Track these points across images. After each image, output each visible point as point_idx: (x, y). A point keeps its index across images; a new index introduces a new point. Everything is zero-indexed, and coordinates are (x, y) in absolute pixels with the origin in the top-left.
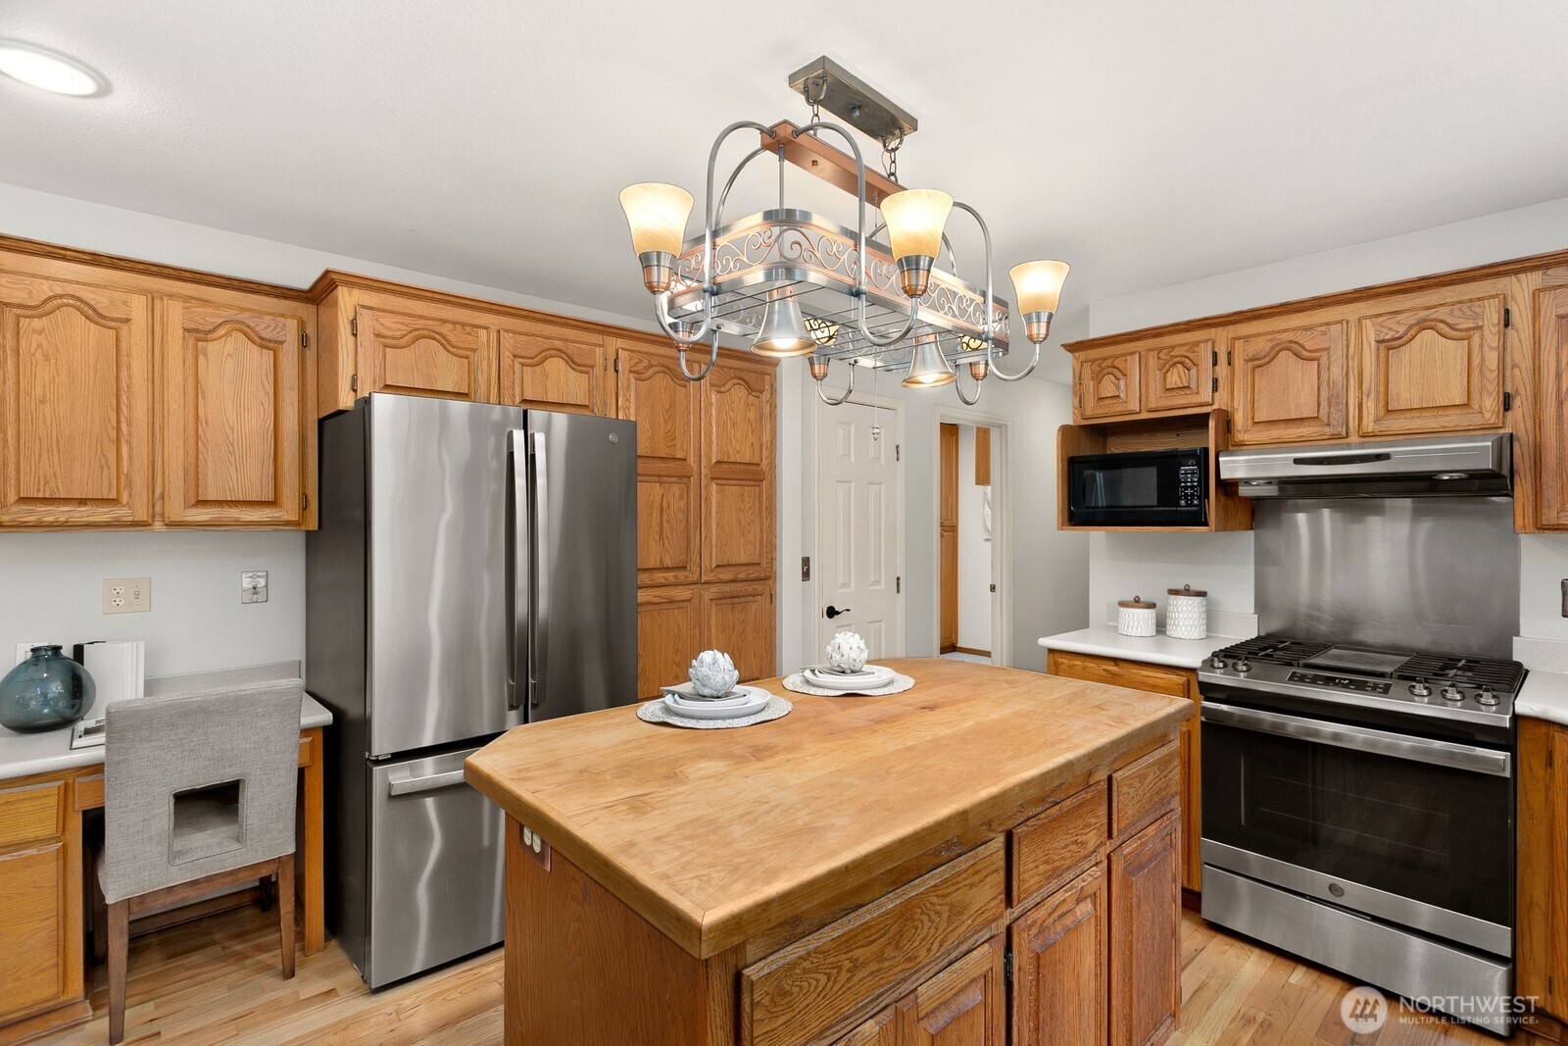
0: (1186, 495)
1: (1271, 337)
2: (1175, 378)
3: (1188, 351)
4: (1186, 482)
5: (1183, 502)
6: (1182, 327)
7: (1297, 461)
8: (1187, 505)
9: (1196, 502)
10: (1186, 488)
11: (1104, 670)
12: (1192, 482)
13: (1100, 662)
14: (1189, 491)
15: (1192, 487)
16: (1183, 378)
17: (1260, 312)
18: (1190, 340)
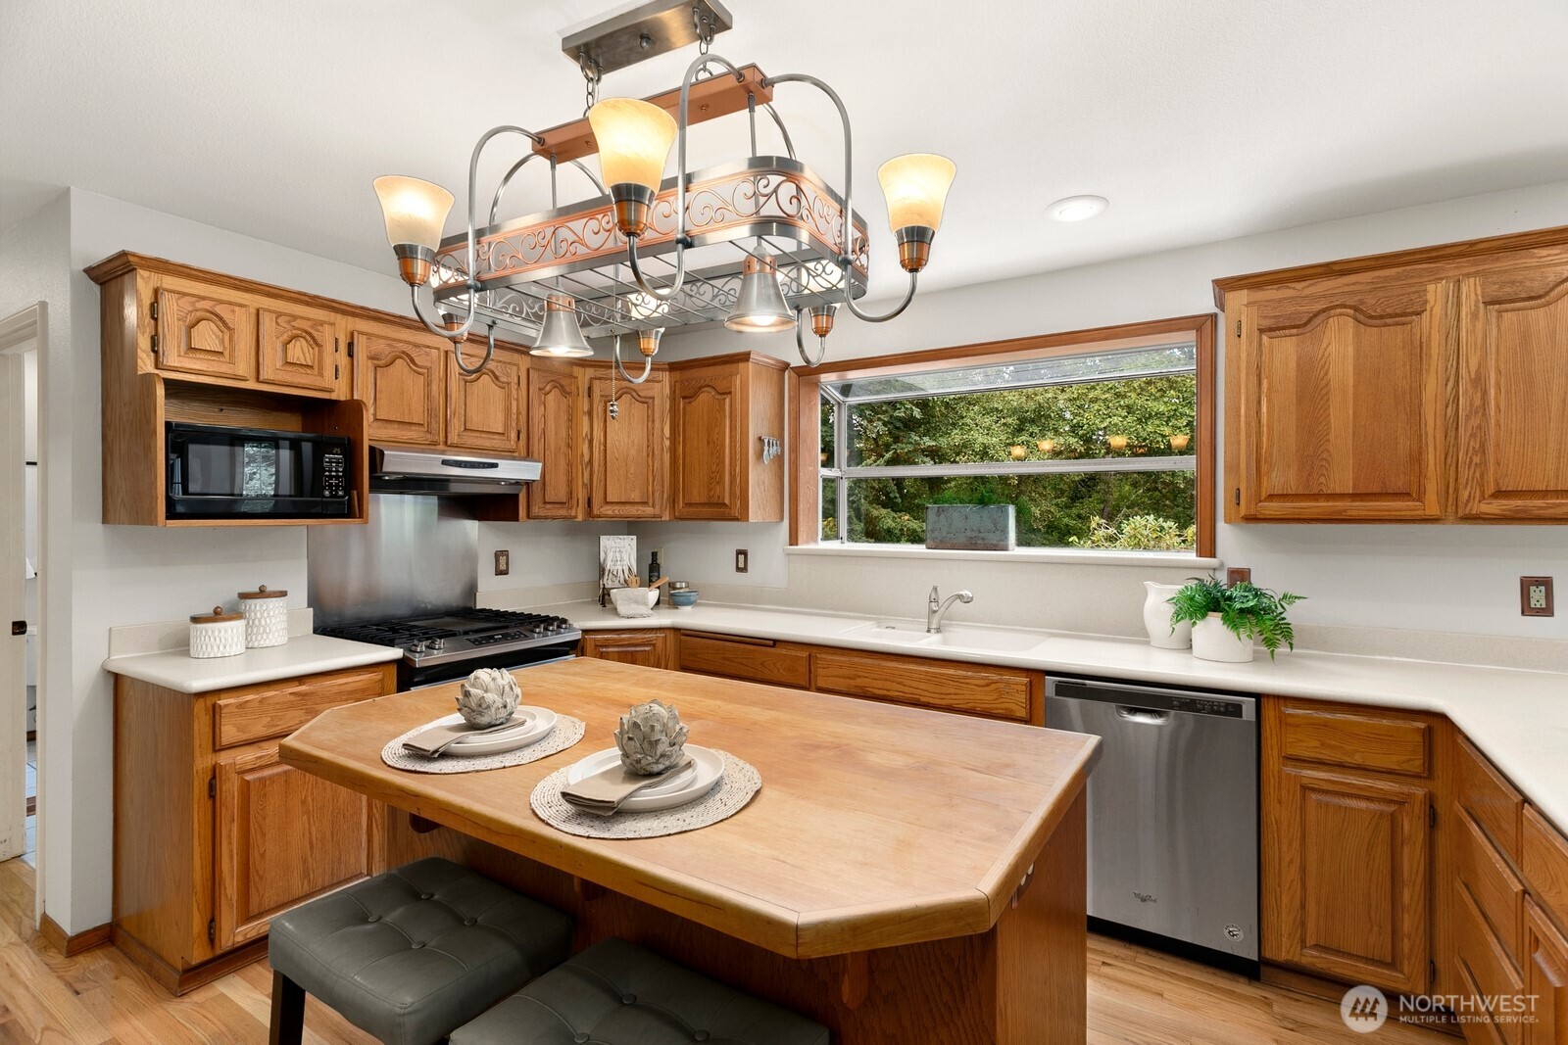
0: (331, 485)
1: (390, 342)
2: (299, 351)
3: (312, 327)
4: (331, 471)
5: (327, 493)
6: (307, 298)
7: (445, 463)
8: (332, 496)
9: (340, 493)
10: (331, 477)
11: (291, 694)
12: (337, 471)
13: (280, 686)
14: (334, 481)
15: (337, 477)
16: (307, 355)
17: (381, 315)
18: (312, 316)
